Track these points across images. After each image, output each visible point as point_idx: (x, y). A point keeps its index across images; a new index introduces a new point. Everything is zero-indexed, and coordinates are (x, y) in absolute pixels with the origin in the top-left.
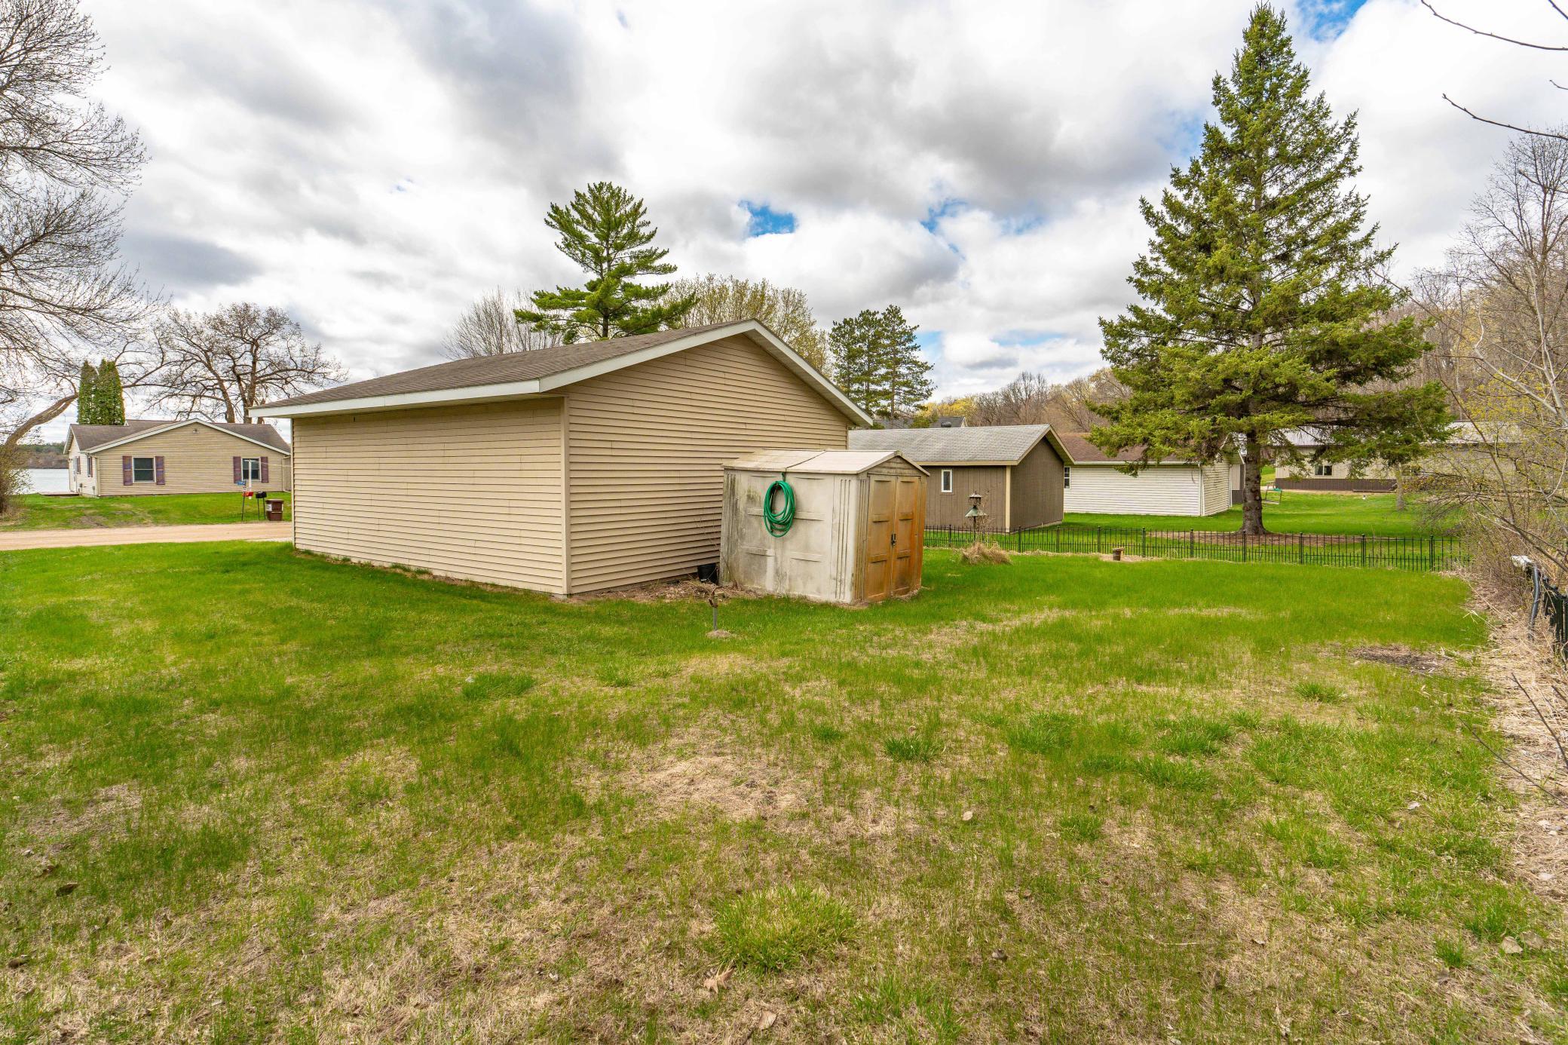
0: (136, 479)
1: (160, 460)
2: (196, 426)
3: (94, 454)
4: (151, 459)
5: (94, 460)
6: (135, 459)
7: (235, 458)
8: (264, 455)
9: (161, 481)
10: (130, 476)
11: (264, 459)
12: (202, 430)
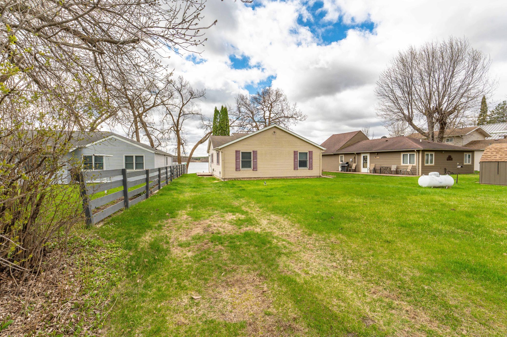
0: (242, 167)
1: (255, 152)
2: (275, 130)
3: (220, 149)
4: (250, 153)
5: (220, 153)
6: (242, 153)
7: (295, 152)
8: (311, 150)
9: (255, 169)
10: (239, 164)
11: (311, 153)
12: (278, 132)
